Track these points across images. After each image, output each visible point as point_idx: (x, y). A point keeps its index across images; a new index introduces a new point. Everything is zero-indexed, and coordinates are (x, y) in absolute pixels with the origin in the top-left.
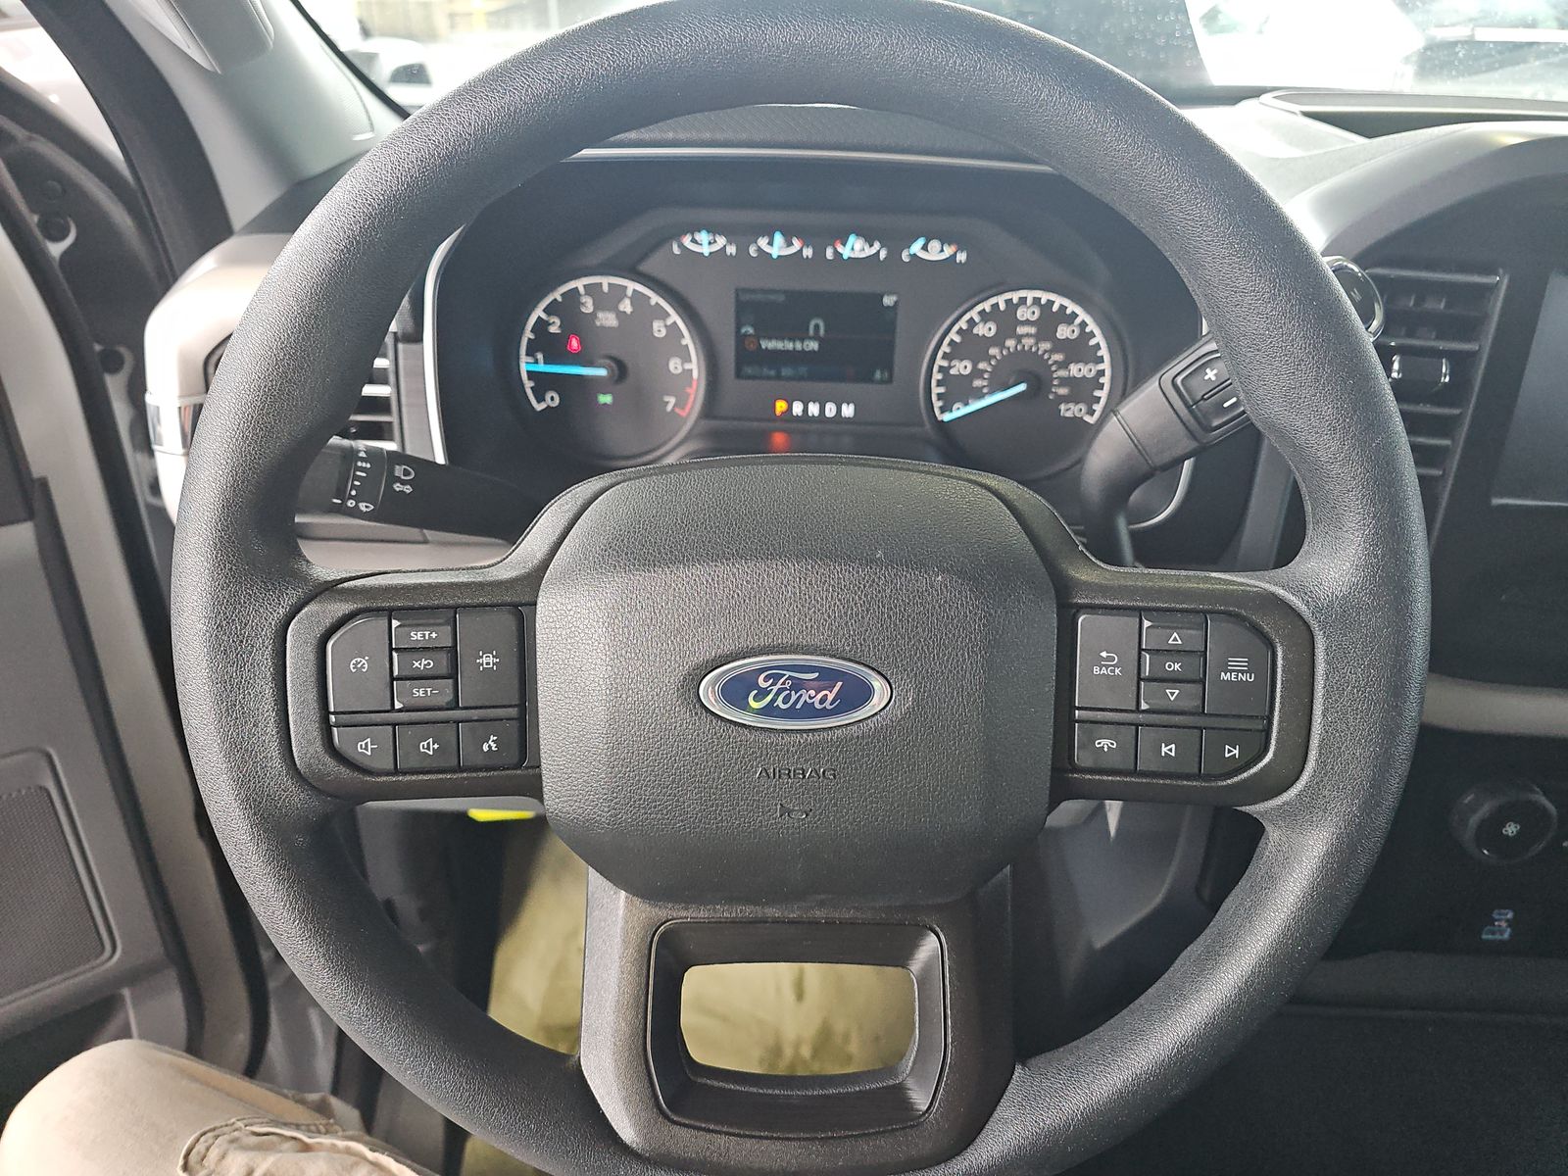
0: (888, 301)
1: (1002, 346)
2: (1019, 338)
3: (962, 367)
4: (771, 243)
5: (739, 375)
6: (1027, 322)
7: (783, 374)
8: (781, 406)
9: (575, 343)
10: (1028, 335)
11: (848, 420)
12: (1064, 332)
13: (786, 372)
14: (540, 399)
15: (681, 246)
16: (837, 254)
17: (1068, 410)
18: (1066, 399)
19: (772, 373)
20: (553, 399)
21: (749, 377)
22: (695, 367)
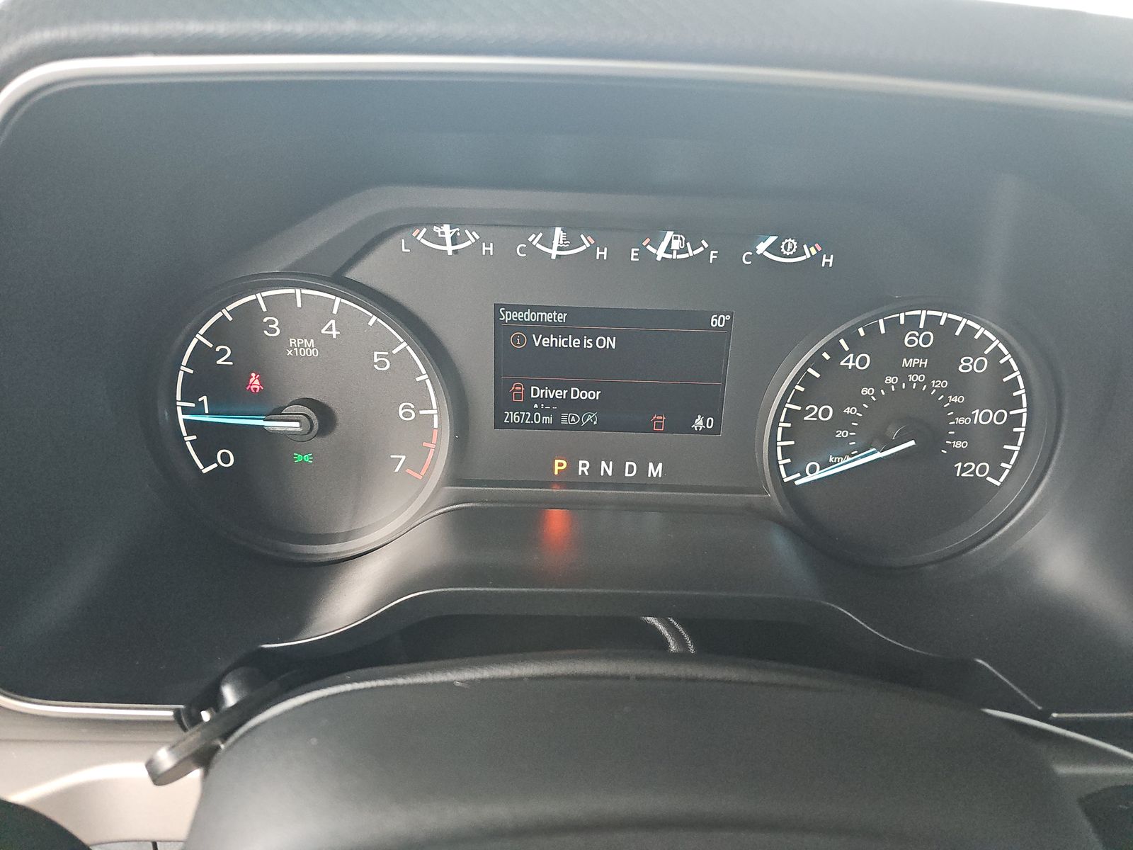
0: (716, 322)
1: (879, 385)
2: (903, 373)
3: (819, 413)
4: (547, 241)
5: (499, 424)
6: (917, 353)
7: (564, 421)
8: (559, 465)
9: (255, 382)
10: (917, 370)
11: (654, 484)
12: (968, 365)
13: (565, 418)
14: (208, 459)
15: (413, 243)
16: (644, 253)
17: (967, 470)
18: (963, 456)
19: (548, 420)
20: (226, 458)
21: (512, 426)
22: (436, 412)
